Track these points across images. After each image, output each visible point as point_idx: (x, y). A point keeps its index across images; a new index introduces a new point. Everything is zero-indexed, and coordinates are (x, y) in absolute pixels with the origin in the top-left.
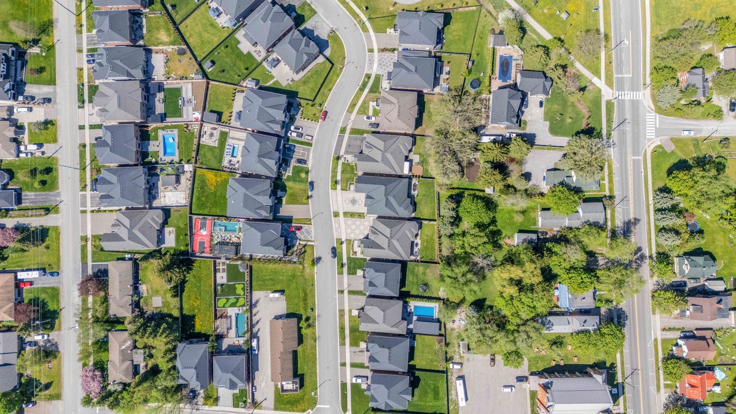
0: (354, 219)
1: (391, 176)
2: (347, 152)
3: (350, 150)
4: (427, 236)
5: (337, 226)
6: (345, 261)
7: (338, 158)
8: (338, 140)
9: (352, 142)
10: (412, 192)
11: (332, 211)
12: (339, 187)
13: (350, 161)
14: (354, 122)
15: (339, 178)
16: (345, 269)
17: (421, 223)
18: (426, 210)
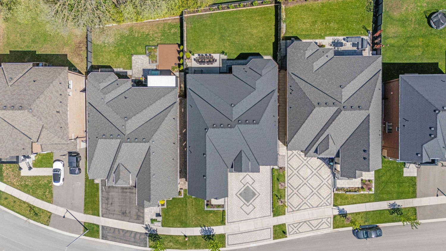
0: (288, 191)
1: (183, 116)
2: (139, 218)
3: (134, 211)
4: (314, 23)
5: (305, 227)
6: (384, 205)
7: (154, 236)
8: (114, 239)
9: (116, 208)
10: (216, 65)
11: (272, 241)
12: (218, 230)
13: (158, 210)
14: (70, 207)
15: (196, 231)
16: (403, 203)
17: (287, 38)
18: (255, 31)
